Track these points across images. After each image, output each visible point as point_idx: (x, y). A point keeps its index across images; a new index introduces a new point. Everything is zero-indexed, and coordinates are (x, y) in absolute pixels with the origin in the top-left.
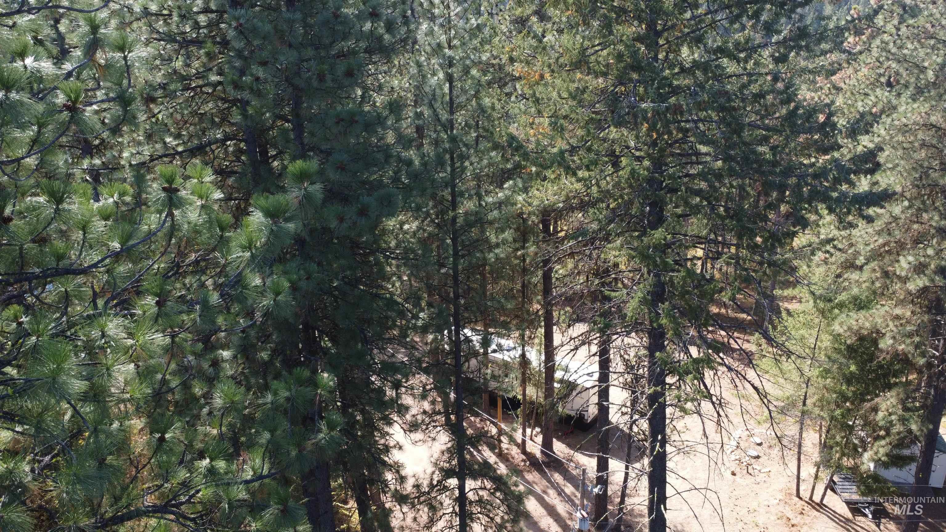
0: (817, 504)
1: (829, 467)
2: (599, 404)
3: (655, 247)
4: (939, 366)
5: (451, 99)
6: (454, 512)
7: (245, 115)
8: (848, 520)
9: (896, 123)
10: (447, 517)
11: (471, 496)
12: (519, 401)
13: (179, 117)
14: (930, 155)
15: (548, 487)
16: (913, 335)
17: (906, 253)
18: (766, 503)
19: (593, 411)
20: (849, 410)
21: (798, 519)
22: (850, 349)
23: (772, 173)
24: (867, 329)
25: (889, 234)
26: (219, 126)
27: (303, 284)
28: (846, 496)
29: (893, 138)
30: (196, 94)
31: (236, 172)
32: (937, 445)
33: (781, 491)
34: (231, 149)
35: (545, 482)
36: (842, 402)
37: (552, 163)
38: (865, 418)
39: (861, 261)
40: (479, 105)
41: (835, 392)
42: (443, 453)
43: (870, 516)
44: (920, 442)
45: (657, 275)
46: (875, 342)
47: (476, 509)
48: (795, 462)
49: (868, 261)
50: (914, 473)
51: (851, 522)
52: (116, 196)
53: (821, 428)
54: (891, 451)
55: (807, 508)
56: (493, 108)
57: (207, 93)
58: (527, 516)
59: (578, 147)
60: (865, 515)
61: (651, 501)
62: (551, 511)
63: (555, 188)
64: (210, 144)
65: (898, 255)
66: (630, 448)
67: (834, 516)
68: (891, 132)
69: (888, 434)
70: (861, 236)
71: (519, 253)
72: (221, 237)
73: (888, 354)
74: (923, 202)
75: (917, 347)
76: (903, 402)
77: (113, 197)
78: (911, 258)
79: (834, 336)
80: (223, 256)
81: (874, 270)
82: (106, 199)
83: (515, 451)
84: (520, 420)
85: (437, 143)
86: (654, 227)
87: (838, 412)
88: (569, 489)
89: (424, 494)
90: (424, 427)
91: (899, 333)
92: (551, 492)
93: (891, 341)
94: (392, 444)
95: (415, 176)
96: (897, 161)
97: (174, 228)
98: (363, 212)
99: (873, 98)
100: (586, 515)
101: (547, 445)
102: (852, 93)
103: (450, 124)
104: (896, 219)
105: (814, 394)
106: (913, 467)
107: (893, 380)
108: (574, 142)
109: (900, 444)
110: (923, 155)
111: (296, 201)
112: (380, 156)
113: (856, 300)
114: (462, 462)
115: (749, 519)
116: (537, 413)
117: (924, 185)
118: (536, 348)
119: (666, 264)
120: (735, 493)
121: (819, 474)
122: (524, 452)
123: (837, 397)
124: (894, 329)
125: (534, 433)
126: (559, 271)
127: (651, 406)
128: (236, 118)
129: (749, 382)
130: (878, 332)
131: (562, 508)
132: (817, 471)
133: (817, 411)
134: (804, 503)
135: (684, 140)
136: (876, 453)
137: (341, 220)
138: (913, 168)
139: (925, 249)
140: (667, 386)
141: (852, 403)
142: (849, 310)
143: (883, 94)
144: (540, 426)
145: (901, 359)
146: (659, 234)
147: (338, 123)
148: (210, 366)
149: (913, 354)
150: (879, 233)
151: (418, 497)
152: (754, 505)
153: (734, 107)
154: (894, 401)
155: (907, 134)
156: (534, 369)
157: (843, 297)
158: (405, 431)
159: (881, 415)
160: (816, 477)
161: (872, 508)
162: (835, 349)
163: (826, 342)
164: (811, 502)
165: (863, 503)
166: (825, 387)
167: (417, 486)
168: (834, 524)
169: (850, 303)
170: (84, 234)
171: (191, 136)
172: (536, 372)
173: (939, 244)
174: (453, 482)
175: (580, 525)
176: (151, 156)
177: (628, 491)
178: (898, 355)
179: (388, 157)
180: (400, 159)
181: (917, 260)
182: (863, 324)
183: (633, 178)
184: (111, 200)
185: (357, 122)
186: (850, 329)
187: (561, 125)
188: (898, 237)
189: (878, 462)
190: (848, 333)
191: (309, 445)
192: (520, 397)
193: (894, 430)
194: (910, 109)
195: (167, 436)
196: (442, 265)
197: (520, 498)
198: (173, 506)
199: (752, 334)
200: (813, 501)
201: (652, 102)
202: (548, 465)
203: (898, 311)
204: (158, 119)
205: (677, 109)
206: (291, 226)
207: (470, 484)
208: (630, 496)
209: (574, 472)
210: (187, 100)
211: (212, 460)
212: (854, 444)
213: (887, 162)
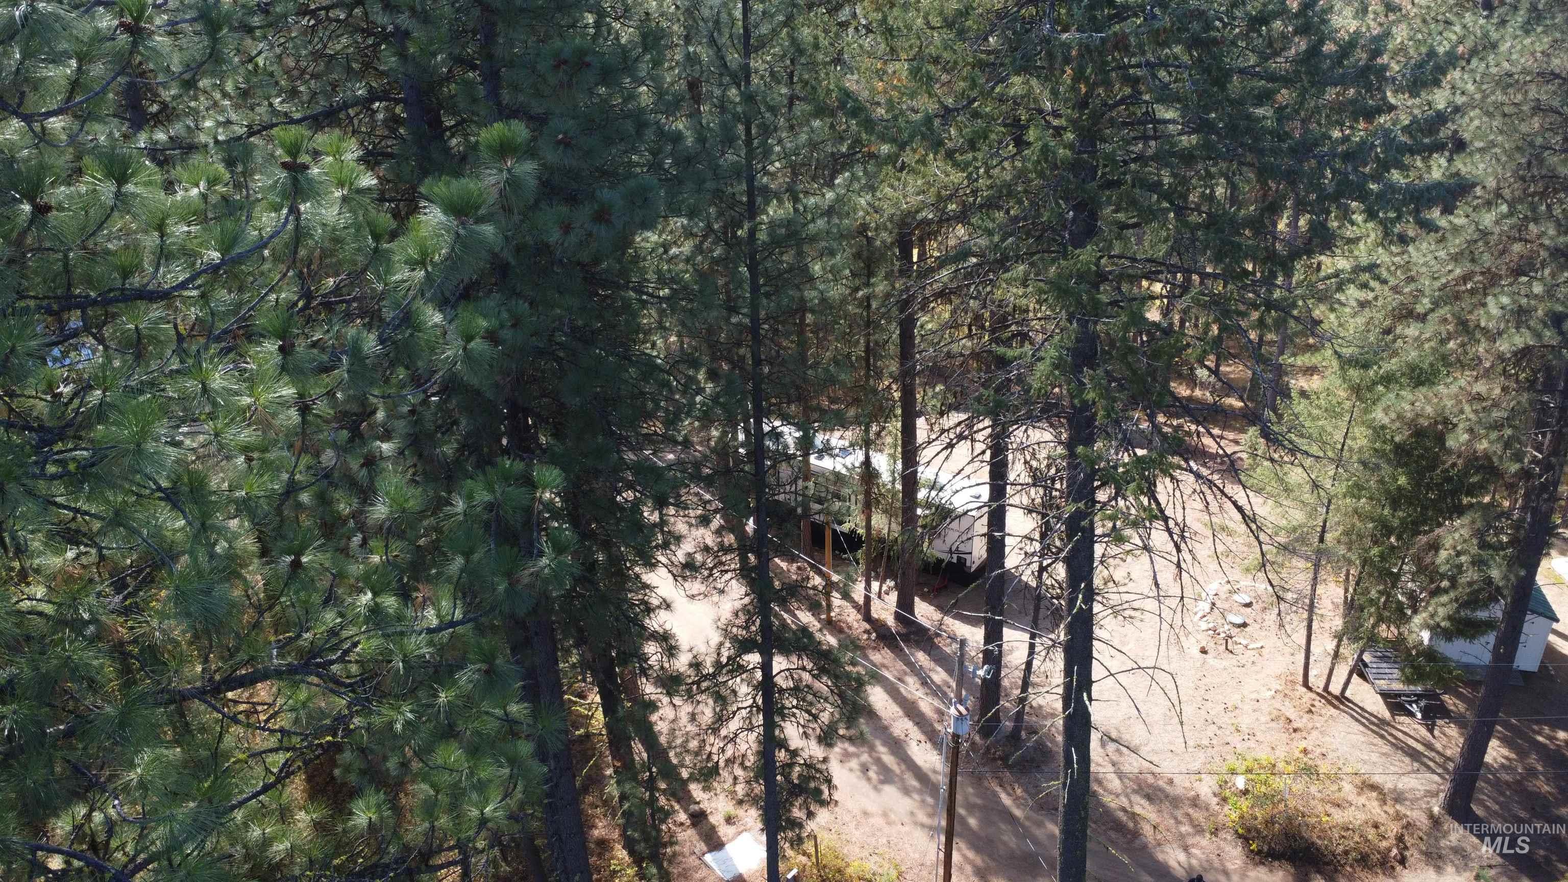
0: (1336, 697)
1: (1356, 639)
2: (989, 536)
3: (1081, 277)
4: (1541, 476)
5: (746, 28)
6: (754, 704)
7: (403, 56)
8: (1382, 722)
9: (1494, 70)
10: (744, 713)
11: (780, 681)
12: (860, 537)
13: (291, 62)
14: (1547, 126)
15: (905, 673)
16: (1502, 425)
17: (1497, 290)
18: (1254, 696)
19: (979, 550)
20: (1393, 548)
21: (1304, 720)
22: (1399, 448)
23: (1275, 152)
24: (1429, 417)
25: (1473, 261)
26: (360, 75)
27: (506, 334)
28: (1383, 684)
29: (1488, 96)
30: (319, 22)
31: (391, 156)
32: (1532, 604)
33: (1278, 677)
34: (381, 116)
35: (900, 665)
36: (1382, 535)
37: (912, 137)
38: (1418, 560)
39: (1425, 304)
40: (793, 41)
41: (1372, 520)
42: (736, 614)
43: (1419, 715)
44: (1504, 597)
45: (1083, 324)
46: (1440, 439)
47: (790, 702)
48: (1304, 632)
49: (1436, 305)
50: (1490, 647)
51: (1388, 724)
52: (202, 184)
53: (1347, 575)
54: (1458, 611)
55: (1319, 704)
56: (816, 46)
57: (338, 20)
58: (870, 713)
59: (957, 110)
60: (1411, 714)
61: (1068, 687)
62: (911, 710)
63: (919, 182)
64: (346, 106)
65: (1486, 295)
66: (1037, 609)
67: (1362, 716)
68: (1484, 87)
69: (1454, 585)
70: (1425, 264)
71: (860, 293)
72: (376, 250)
73: (1459, 457)
74: (1534, 208)
75: (1507, 445)
76: (1480, 534)
77: (197, 185)
78: (1505, 300)
79: (1374, 429)
80: (379, 277)
81: (1445, 321)
82: (186, 190)
83: (852, 617)
84: (862, 567)
85: (722, 106)
86: (1079, 243)
87: (1375, 551)
88: (939, 675)
89: (706, 677)
90: (706, 573)
91: (1480, 422)
92: (911, 680)
93: (1466, 436)
94: (655, 602)
95: (686, 161)
96: (1492, 137)
97: (300, 234)
98: (602, 216)
99: (1457, 29)
100: (964, 712)
101: (905, 604)
102: (1424, 21)
103: (747, 71)
104: (1485, 234)
105: (1338, 523)
106: (1491, 638)
107: (1465, 501)
108: (950, 101)
109: (1473, 601)
110: (1537, 125)
111: (494, 192)
112: (629, 126)
113: (1413, 370)
114: (766, 628)
115: (1226, 720)
116: (889, 557)
117: (1533, 177)
118: (888, 451)
119: (1096, 304)
120: (1205, 680)
121: (1341, 650)
122: (868, 618)
123: (1375, 528)
124: (1472, 416)
125: (884, 588)
126: (927, 323)
127: (1070, 537)
128: (389, 61)
129: (1230, 498)
130: (1446, 421)
131: (927, 705)
132: (1338, 646)
133: (1342, 550)
134: (1314, 696)
135: (1134, 99)
136: (1432, 616)
137: (567, 229)
138: (1518, 148)
139: (1529, 284)
140: (1098, 506)
141: (1399, 538)
142: (1402, 387)
143: (1475, 22)
144: (894, 578)
145: (1482, 466)
146: (1087, 254)
147: (557, 67)
148: (362, 466)
149: (1501, 457)
150: (1455, 258)
151: (698, 683)
152: (1235, 699)
153: (1215, 38)
154: (1465, 532)
155: (1511, 90)
156: (884, 485)
157: (1391, 365)
158: (674, 576)
159: (1443, 554)
160: (1336, 655)
161: (1422, 704)
162: (1376, 450)
163: (1361, 438)
164: (1326, 695)
165: (1408, 696)
166: (1356, 511)
167: (696, 665)
168: (1362, 728)
169: (1403, 374)
170: (162, 236)
171: (314, 95)
172: (888, 491)
173: (1553, 275)
174: (754, 658)
175: (956, 727)
176: (249, 127)
177: (1033, 679)
178: (1477, 459)
179: (641, 126)
180: (661, 132)
181: (1514, 302)
182: (1423, 409)
183: (1046, 161)
184: (195, 191)
185: (588, 65)
186: (1400, 417)
187: (928, 72)
188: (1487, 265)
189: (1435, 629)
190: (1398, 424)
191: (525, 576)
192: (861, 531)
193: (1463, 580)
194: (1519, 47)
195: (304, 559)
196: (733, 310)
197: (860, 684)
198: (319, 665)
199: (1243, 431)
200: (1329, 693)
201: (1078, 30)
202: (906, 638)
203: (1480, 387)
204: (257, 65)
205: (1121, 44)
206: (488, 229)
207: (779, 663)
208: (1035, 685)
209: (948, 650)
210: (305, 33)
211: (375, 594)
212: (1399, 603)
213: (1475, 137)
